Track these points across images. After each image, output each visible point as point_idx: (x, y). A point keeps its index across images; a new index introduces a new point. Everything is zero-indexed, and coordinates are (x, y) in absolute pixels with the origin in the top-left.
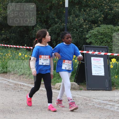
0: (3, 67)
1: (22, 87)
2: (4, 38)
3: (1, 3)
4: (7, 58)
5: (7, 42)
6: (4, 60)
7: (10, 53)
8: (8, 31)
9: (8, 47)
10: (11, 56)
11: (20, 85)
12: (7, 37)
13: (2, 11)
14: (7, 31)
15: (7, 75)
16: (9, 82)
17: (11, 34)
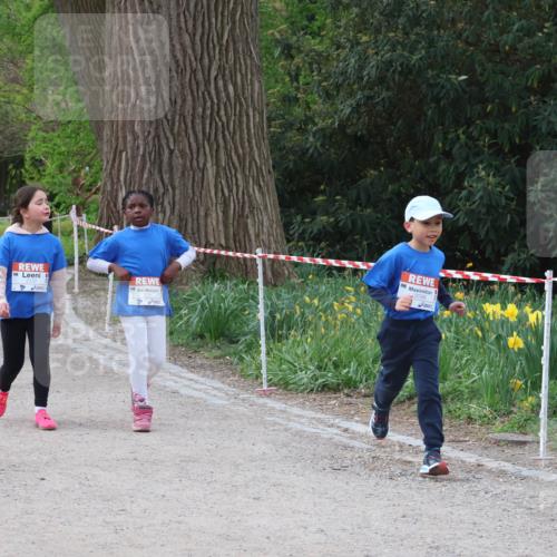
0: (321, 360)
1: (409, 458)
2: (324, 227)
3: (315, 66)
4: (338, 323)
5: (338, 247)
6: (323, 330)
7: (353, 299)
8: (344, 196)
9: (341, 269)
10: (359, 311)
11: (397, 448)
12: (337, 222)
13: (315, 103)
14: (338, 197)
15: (336, 398)
16: (346, 430)
17: (359, 208)
